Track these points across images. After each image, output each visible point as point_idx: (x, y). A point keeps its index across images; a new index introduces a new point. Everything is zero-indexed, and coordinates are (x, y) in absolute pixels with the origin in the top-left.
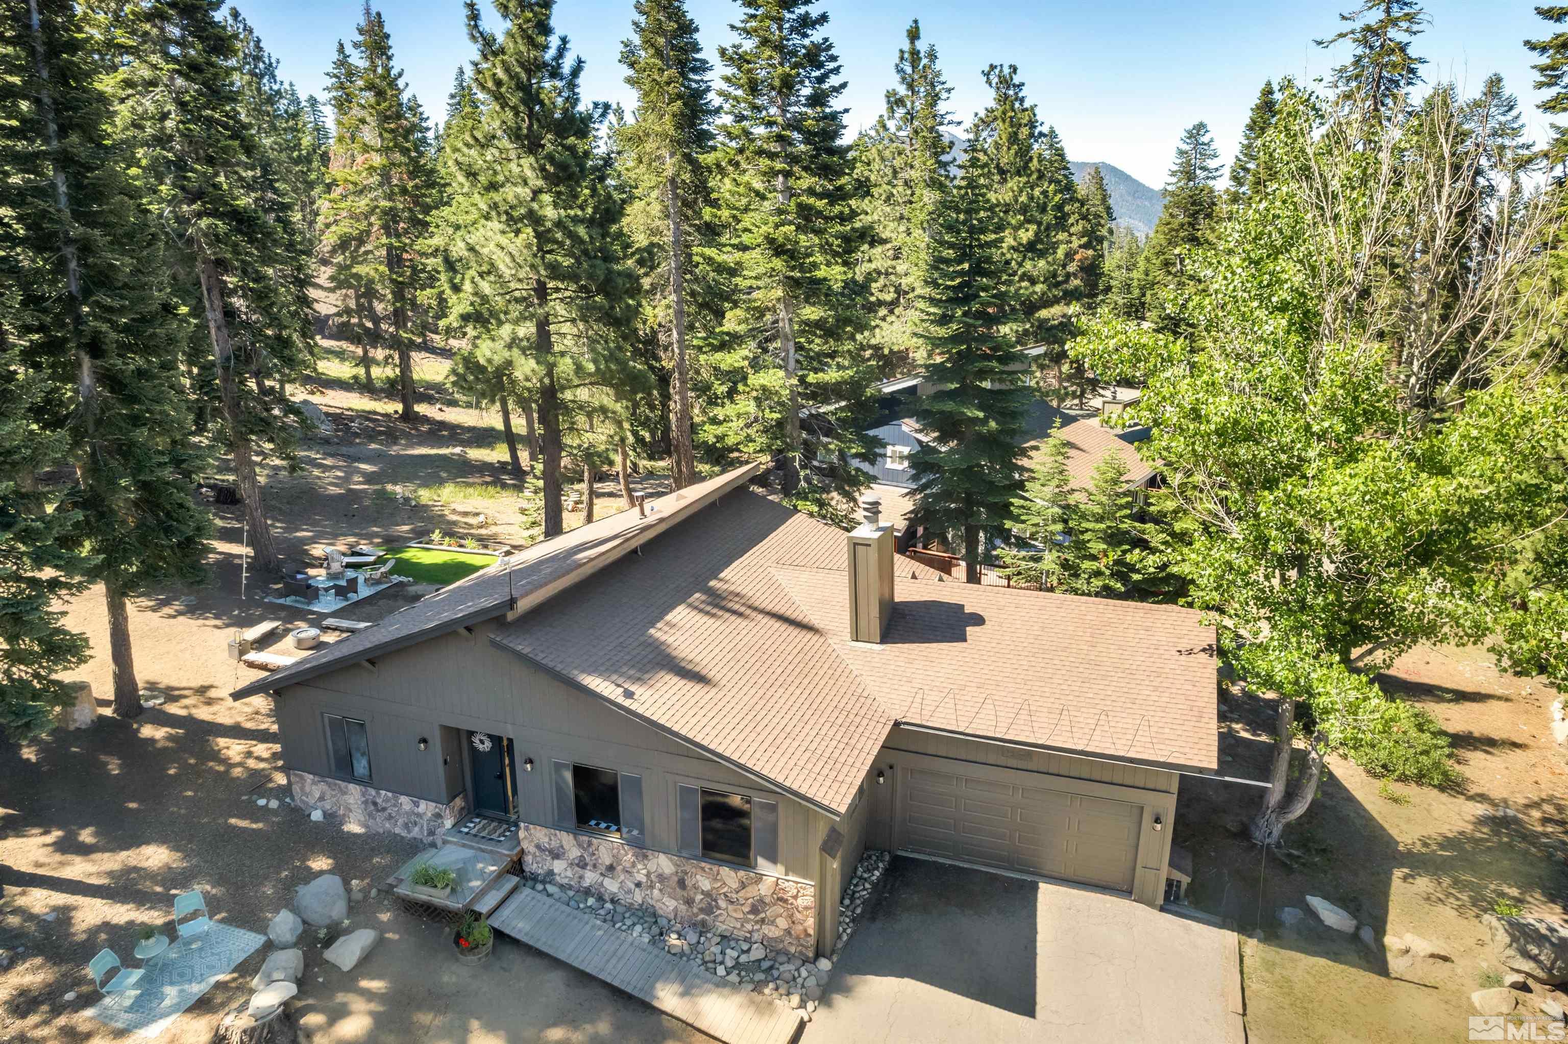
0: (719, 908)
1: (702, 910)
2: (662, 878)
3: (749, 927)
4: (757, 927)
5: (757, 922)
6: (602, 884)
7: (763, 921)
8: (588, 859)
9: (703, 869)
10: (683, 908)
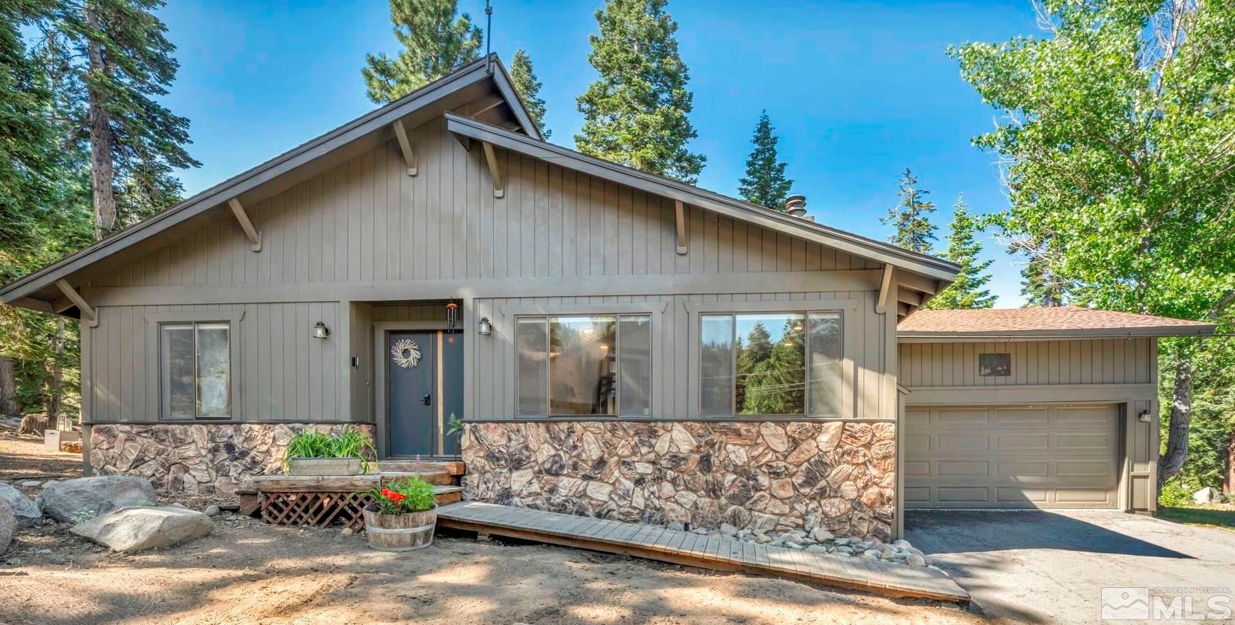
0: (757, 489)
1: (733, 499)
2: (676, 460)
3: (801, 508)
4: (814, 505)
5: (812, 498)
6: (584, 495)
7: (822, 493)
8: (565, 457)
9: (738, 434)
10: (704, 502)
